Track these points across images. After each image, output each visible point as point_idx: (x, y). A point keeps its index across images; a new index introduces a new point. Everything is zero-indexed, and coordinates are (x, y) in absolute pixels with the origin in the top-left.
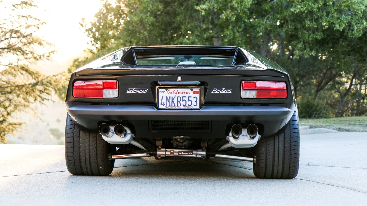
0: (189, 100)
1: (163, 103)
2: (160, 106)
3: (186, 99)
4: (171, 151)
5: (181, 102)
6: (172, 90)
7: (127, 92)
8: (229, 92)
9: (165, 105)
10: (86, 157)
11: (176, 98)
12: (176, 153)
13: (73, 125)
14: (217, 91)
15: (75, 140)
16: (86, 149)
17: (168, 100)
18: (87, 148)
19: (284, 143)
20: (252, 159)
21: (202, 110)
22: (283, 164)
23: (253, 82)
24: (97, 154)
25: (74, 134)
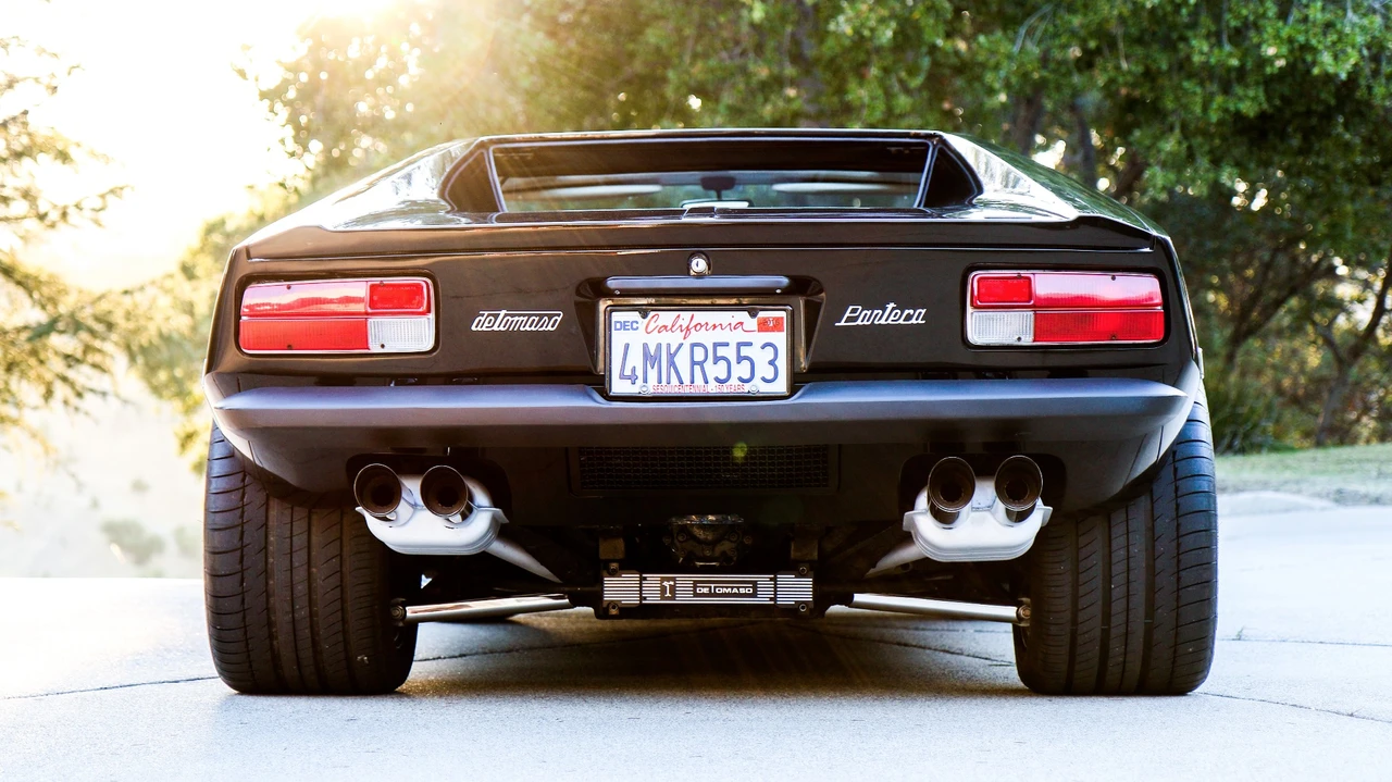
0: (740, 359)
1: (628, 372)
2: (619, 387)
3: (730, 353)
4: (663, 579)
5: (709, 365)
6: (666, 317)
7: (473, 328)
8: (913, 321)
9: (640, 382)
10: (296, 615)
11: (686, 350)
12: (685, 589)
13: (241, 475)
14: (864, 317)
15: (246, 541)
16: (296, 578)
17: (650, 358)
18: (300, 575)
19: (1153, 538)
20: (1010, 611)
21: (799, 397)
22: (1149, 631)
23: (1020, 277)
24: (343, 600)
25: (242, 517)
